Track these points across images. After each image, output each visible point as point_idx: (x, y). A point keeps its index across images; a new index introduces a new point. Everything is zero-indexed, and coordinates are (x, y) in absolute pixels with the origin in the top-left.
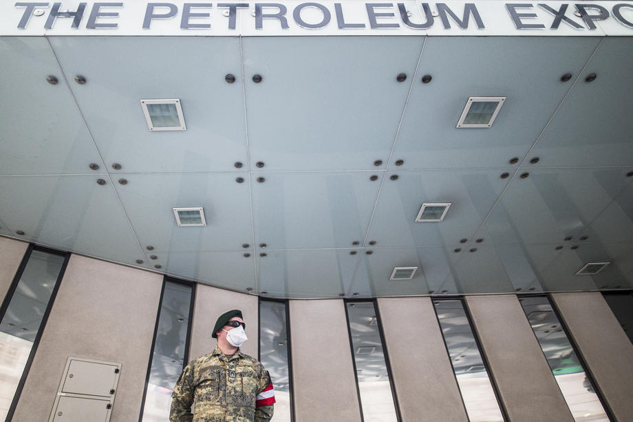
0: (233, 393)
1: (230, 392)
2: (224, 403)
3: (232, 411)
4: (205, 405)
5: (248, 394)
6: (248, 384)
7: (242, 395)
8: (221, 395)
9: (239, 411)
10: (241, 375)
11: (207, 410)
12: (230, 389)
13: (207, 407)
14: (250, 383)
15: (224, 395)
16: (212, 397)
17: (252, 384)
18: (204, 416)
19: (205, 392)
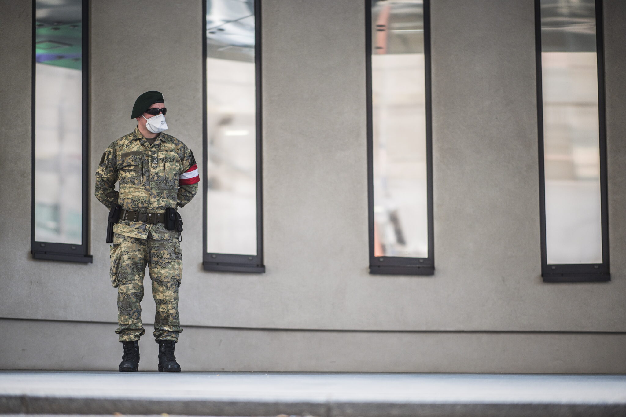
0: (156, 178)
1: (154, 178)
2: (148, 187)
3: (156, 194)
4: (131, 188)
5: (170, 178)
6: (171, 169)
7: (165, 179)
8: (145, 180)
9: (162, 193)
10: (164, 161)
11: (133, 192)
12: (153, 174)
13: (132, 189)
14: (171, 168)
15: (148, 180)
16: (136, 182)
17: (174, 169)
18: (130, 197)
19: (130, 176)
